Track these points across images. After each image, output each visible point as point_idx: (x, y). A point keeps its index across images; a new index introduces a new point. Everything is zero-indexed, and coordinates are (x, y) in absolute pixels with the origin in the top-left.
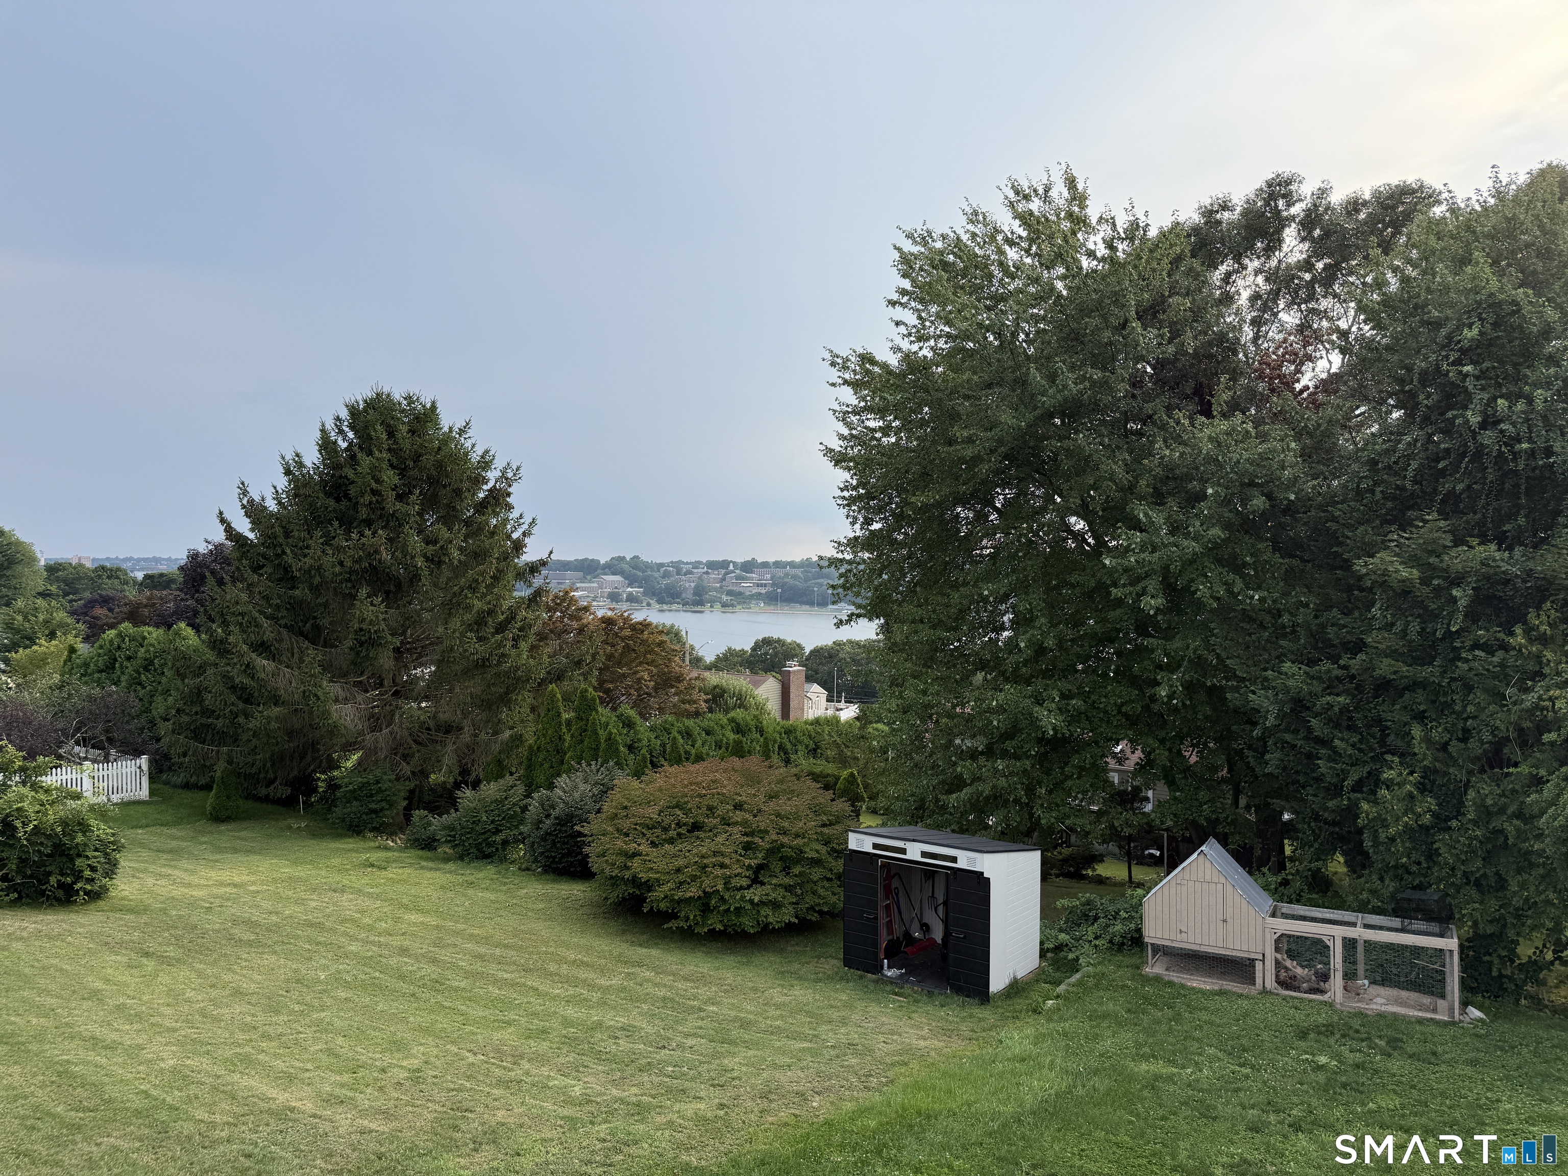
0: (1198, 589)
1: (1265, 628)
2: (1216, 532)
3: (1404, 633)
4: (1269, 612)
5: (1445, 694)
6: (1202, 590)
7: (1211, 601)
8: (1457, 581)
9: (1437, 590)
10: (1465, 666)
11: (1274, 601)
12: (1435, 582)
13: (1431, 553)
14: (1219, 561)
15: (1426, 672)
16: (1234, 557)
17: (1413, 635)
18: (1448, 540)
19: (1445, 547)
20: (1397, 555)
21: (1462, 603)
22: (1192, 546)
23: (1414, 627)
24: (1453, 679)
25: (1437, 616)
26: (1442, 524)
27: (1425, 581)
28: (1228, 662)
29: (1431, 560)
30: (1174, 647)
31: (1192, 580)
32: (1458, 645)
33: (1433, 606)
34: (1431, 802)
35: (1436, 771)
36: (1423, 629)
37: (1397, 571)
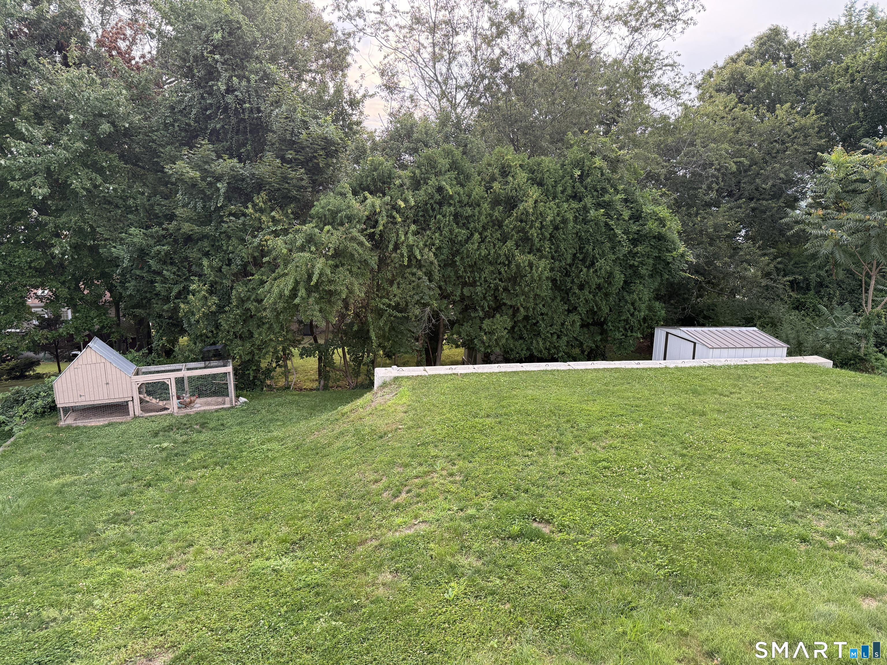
0: (72, 183)
1: (119, 208)
2: (79, 145)
3: (195, 207)
4: (121, 198)
5: (218, 241)
6: (75, 183)
7: (82, 191)
8: (219, 179)
9: (210, 184)
10: (226, 225)
11: (123, 191)
12: (209, 179)
13: (206, 163)
14: (85, 165)
15: (207, 229)
16: (95, 162)
17: (199, 209)
18: (213, 156)
19: (213, 160)
20: (188, 163)
21: (222, 191)
22: (63, 153)
23: (200, 205)
24: (221, 233)
25: (211, 199)
26: (210, 146)
27: (203, 179)
28: (98, 229)
29: (206, 167)
30: (61, 221)
31: (68, 177)
32: (222, 214)
33: (208, 193)
34: (215, 299)
35: (216, 283)
36: (205, 206)
37: (188, 172)
